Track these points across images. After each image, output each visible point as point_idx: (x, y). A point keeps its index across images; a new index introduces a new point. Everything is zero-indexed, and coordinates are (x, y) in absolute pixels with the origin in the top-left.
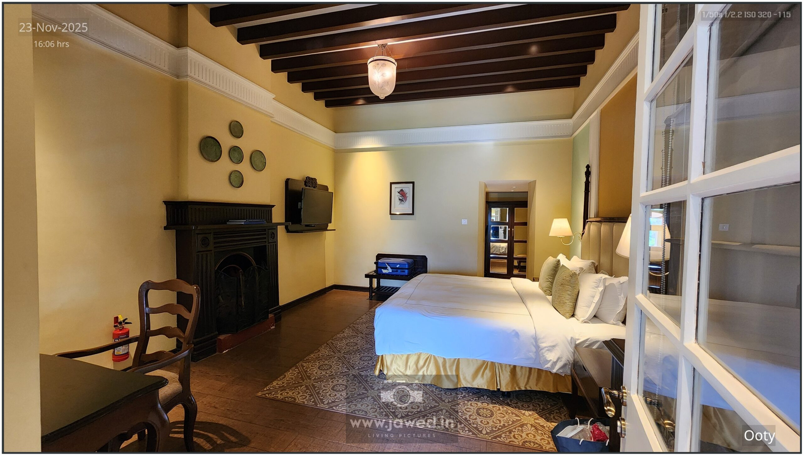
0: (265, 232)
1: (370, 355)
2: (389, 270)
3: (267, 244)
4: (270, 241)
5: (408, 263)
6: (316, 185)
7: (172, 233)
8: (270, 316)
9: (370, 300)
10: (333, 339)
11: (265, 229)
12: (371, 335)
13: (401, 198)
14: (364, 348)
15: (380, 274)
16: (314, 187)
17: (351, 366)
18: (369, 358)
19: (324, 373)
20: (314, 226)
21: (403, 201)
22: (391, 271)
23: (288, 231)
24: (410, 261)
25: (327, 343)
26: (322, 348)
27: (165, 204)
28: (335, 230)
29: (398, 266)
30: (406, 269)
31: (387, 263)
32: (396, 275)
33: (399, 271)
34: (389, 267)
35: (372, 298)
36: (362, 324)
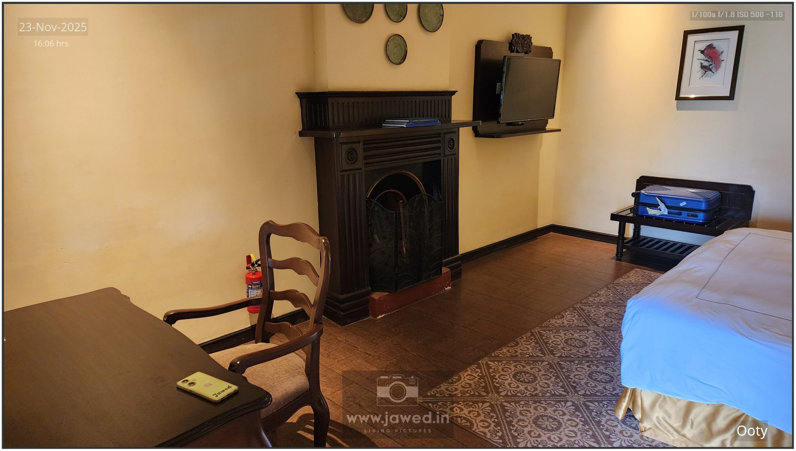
0: (439, 138)
1: (609, 371)
2: (663, 211)
3: (442, 158)
4: (446, 154)
5: (708, 201)
6: (530, 48)
7: (309, 142)
8: (445, 270)
9: (617, 260)
10: (541, 327)
11: (440, 134)
12: (613, 331)
13: (706, 64)
14: (598, 356)
15: (642, 216)
16: (526, 53)
17: (572, 386)
18: (607, 378)
19: (522, 388)
20: (522, 124)
21: (711, 70)
22: (666, 213)
23: (477, 134)
24: (712, 194)
25: (531, 332)
26: (522, 340)
27: (298, 97)
28: (559, 130)
29: (683, 204)
30: (700, 211)
31: (658, 197)
32: (677, 221)
33: (685, 213)
34: (662, 206)
35: (621, 257)
36: (598, 307)
